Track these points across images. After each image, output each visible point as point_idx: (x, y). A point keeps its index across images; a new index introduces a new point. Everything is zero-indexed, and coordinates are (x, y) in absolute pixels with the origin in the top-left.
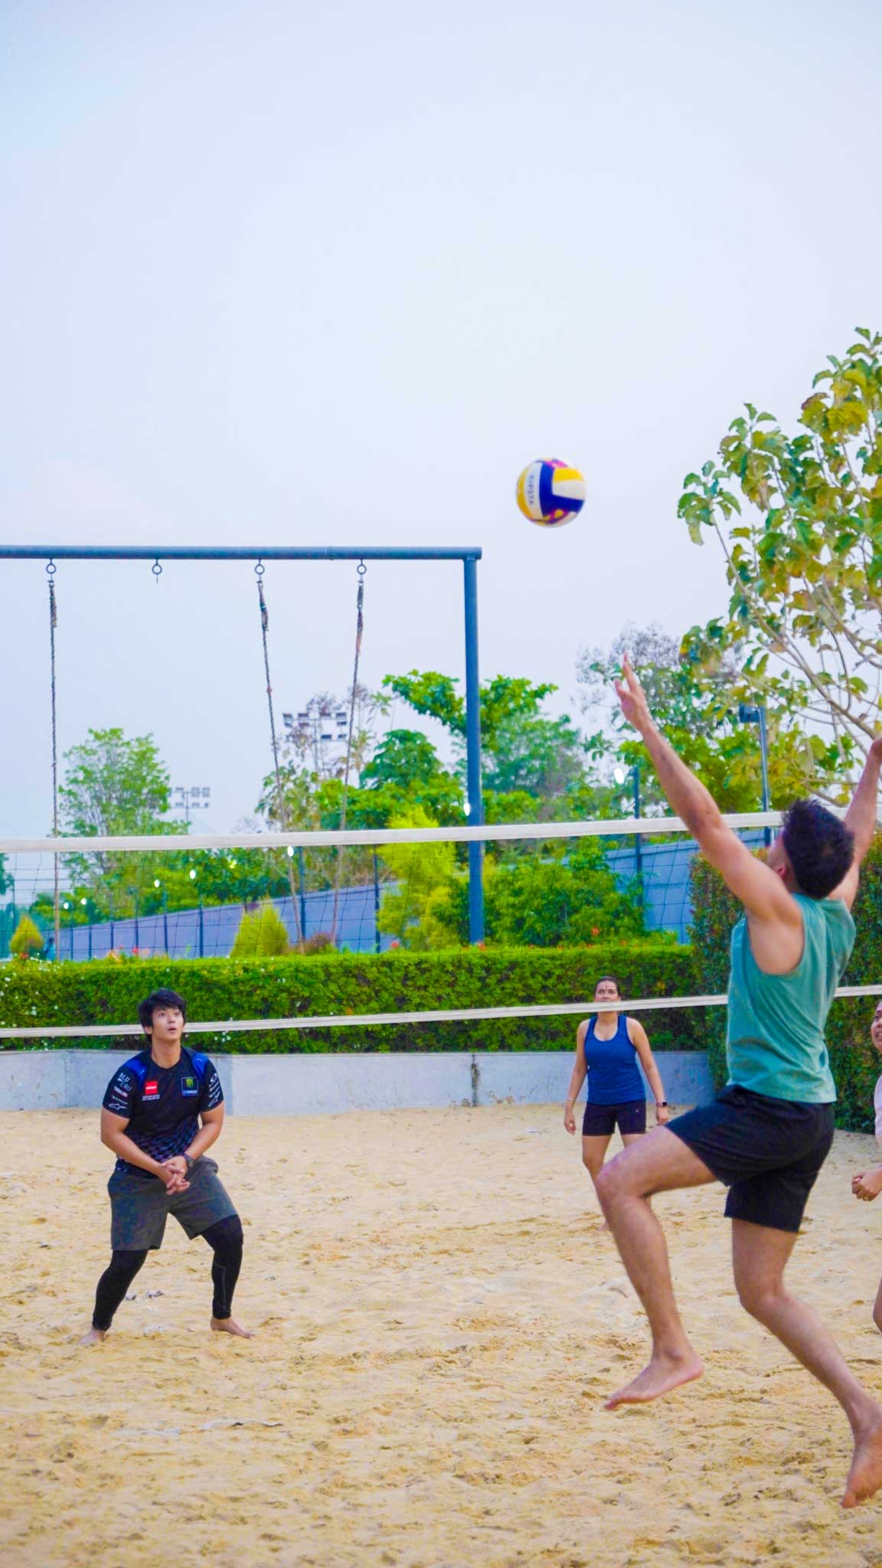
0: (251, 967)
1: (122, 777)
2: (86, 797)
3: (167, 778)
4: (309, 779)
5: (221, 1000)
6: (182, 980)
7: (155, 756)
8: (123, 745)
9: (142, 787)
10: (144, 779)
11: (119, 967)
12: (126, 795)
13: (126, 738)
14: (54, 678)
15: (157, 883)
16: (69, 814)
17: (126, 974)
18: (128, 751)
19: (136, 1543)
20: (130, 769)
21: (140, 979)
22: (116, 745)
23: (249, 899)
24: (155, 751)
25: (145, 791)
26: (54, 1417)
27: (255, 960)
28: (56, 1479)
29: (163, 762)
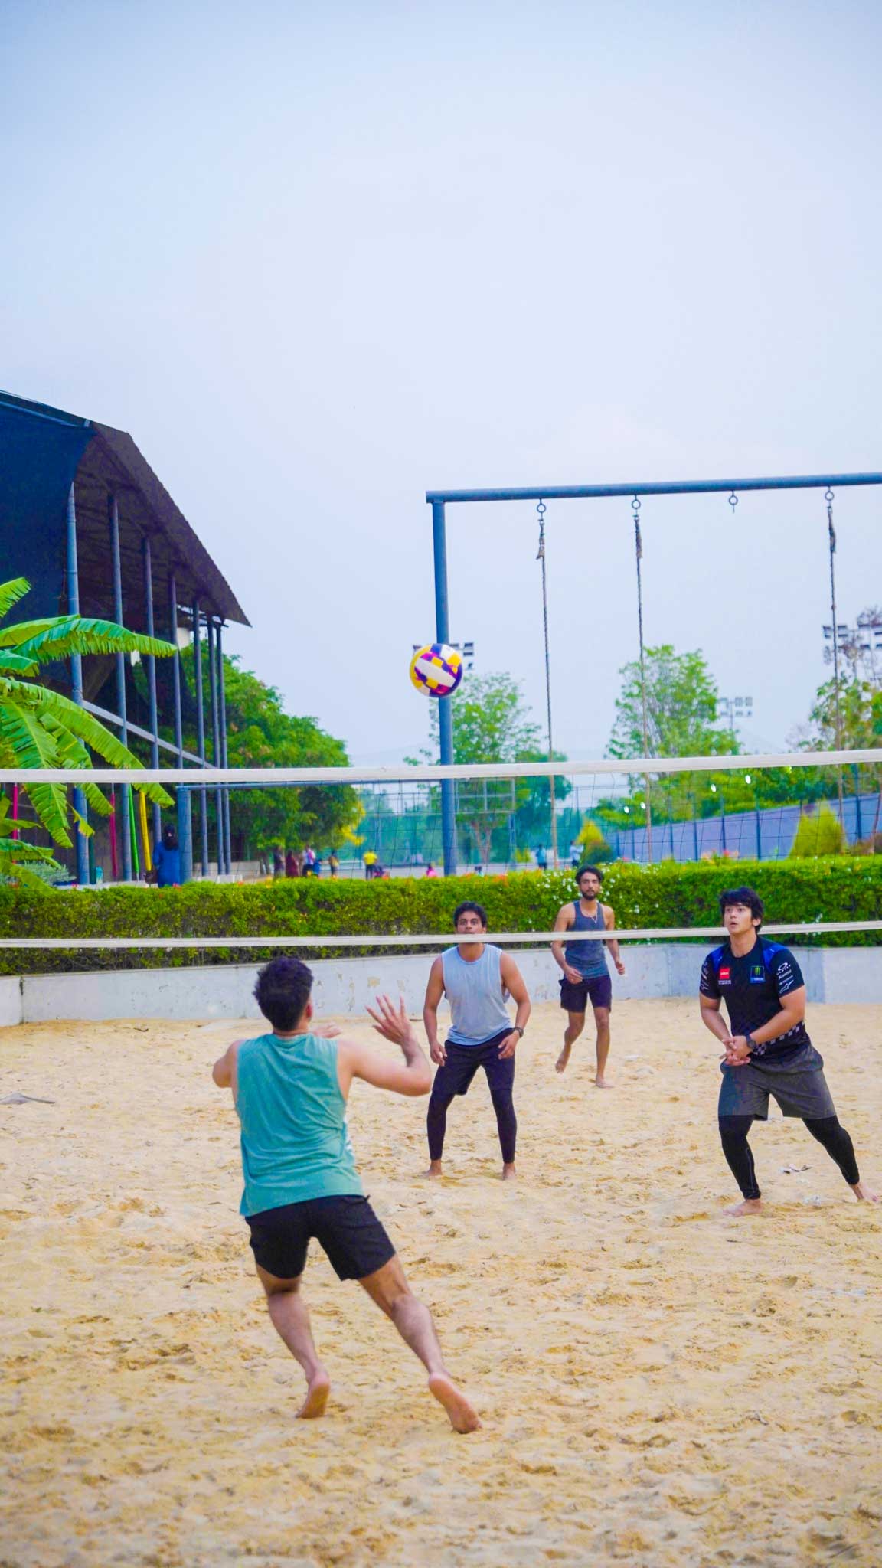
0: (838, 867)
1: (674, 690)
2: (640, 710)
3: (715, 690)
4: (860, 688)
5: (812, 897)
6: (773, 880)
7: (704, 670)
8: (674, 660)
9: (692, 699)
10: (693, 691)
11: (713, 868)
12: (677, 707)
13: (676, 654)
14: (640, 604)
15: (713, 788)
16: (625, 725)
17: (720, 875)
18: (678, 666)
19: (858, 1390)
20: (682, 682)
21: (734, 880)
22: (668, 661)
23: (805, 802)
24: (704, 665)
25: (695, 702)
26: (747, 1276)
27: (841, 861)
28: (767, 1331)
29: (711, 676)
